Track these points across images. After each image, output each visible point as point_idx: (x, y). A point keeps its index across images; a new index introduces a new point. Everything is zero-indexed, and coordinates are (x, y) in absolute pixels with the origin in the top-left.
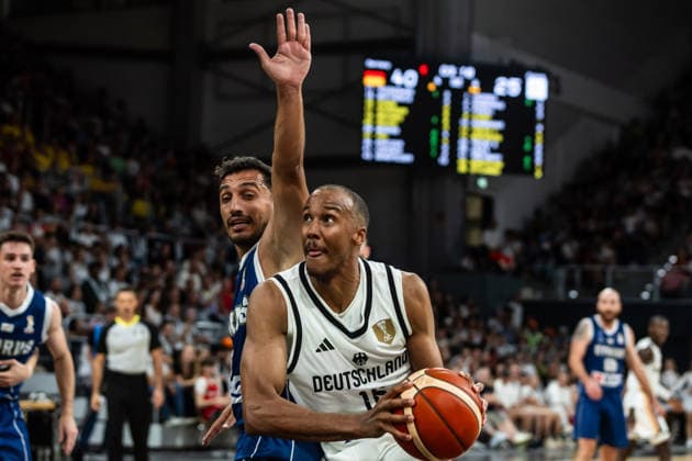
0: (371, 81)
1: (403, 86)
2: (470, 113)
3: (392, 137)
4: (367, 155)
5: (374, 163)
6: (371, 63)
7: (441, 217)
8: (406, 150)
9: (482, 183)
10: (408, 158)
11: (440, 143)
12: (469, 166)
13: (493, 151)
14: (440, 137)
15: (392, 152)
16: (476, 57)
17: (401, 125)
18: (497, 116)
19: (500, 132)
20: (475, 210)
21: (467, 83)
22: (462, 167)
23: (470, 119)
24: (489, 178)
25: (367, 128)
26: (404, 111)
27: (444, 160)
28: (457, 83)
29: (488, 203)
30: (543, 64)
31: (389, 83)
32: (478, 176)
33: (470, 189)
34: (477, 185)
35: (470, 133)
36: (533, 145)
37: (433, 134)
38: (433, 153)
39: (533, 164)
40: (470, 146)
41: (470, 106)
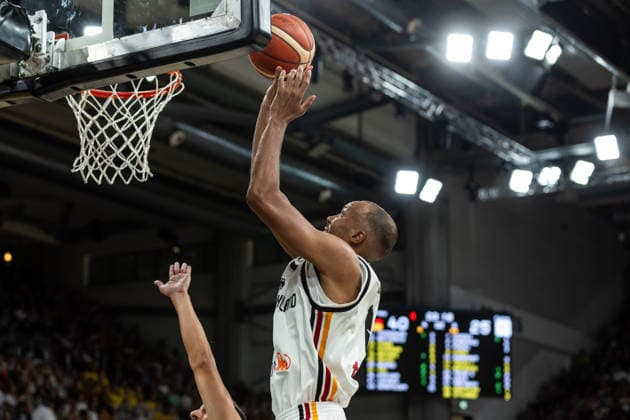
1: (397, 330)
2: (451, 350)
3: (390, 371)
4: (371, 387)
5: (377, 392)
8: (402, 381)
9: (463, 405)
10: (403, 387)
11: (428, 375)
12: (452, 392)
13: (471, 379)
14: (428, 370)
15: (390, 383)
16: (455, 305)
17: (397, 361)
18: (473, 351)
19: (476, 364)
21: (448, 325)
22: (447, 393)
23: (451, 355)
24: (469, 401)
26: (399, 350)
27: (432, 388)
28: (440, 326)
30: (508, 308)
31: (386, 328)
32: (460, 400)
33: (454, 410)
34: (459, 408)
35: (452, 365)
36: (502, 373)
37: (423, 367)
38: (423, 382)
39: (503, 389)
40: (452, 376)
41: (451, 344)
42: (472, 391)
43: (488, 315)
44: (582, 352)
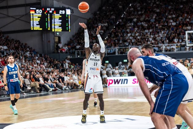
0: (32, 12)
1: (39, 13)
2: (54, 18)
3: (37, 25)
4: (32, 29)
5: (34, 30)
6: (31, 8)
7: (49, 41)
9: (58, 33)
10: (41, 29)
11: (48, 26)
12: (55, 30)
13: (59, 26)
14: (48, 24)
15: (37, 28)
16: (54, 6)
17: (39, 22)
18: (60, 19)
19: (61, 22)
20: (57, 40)
21: (53, 12)
22: (53, 31)
23: (54, 20)
24: (59, 32)
25: (32, 23)
26: (40, 19)
27: (49, 29)
28: (51, 12)
29: (59, 38)
30: (69, 7)
31: (36, 13)
32: (57, 32)
33: (55, 35)
34: (57, 34)
35: (54, 23)
36: (68, 24)
37: (47, 23)
38: (47, 28)
39: (68, 29)
40: (54, 26)
41: (54, 17)
42: (60, 29)
43: (64, 9)
44: (90, 18)
